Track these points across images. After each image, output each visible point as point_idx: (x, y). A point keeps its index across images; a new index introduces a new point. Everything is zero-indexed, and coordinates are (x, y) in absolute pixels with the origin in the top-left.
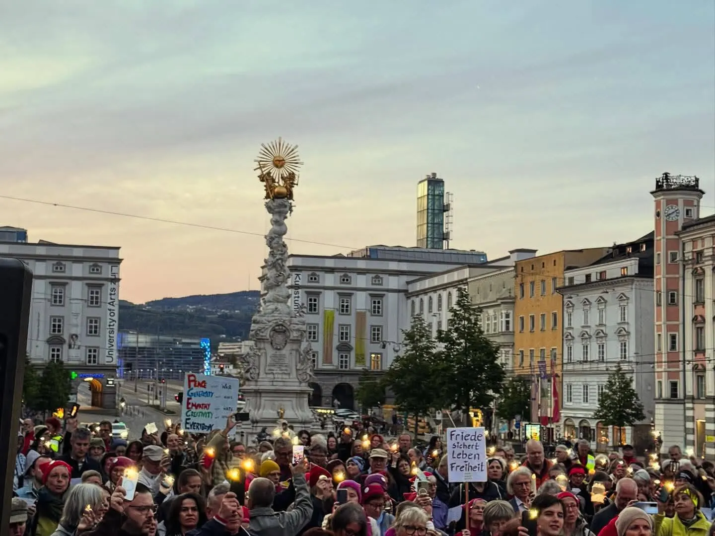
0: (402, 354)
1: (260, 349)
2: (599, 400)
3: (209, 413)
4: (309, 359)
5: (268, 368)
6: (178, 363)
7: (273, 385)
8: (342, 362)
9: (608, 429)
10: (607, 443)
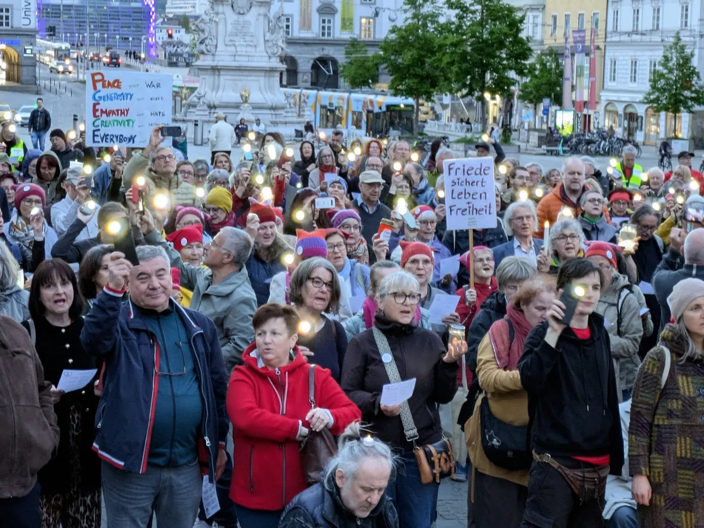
0: (400, 23)
1: (217, 14)
2: (650, 80)
3: (128, 121)
4: (280, 28)
5: (228, 39)
6: (115, 27)
7: (235, 61)
8: (323, 28)
9: (659, 116)
10: (658, 133)
